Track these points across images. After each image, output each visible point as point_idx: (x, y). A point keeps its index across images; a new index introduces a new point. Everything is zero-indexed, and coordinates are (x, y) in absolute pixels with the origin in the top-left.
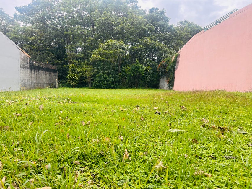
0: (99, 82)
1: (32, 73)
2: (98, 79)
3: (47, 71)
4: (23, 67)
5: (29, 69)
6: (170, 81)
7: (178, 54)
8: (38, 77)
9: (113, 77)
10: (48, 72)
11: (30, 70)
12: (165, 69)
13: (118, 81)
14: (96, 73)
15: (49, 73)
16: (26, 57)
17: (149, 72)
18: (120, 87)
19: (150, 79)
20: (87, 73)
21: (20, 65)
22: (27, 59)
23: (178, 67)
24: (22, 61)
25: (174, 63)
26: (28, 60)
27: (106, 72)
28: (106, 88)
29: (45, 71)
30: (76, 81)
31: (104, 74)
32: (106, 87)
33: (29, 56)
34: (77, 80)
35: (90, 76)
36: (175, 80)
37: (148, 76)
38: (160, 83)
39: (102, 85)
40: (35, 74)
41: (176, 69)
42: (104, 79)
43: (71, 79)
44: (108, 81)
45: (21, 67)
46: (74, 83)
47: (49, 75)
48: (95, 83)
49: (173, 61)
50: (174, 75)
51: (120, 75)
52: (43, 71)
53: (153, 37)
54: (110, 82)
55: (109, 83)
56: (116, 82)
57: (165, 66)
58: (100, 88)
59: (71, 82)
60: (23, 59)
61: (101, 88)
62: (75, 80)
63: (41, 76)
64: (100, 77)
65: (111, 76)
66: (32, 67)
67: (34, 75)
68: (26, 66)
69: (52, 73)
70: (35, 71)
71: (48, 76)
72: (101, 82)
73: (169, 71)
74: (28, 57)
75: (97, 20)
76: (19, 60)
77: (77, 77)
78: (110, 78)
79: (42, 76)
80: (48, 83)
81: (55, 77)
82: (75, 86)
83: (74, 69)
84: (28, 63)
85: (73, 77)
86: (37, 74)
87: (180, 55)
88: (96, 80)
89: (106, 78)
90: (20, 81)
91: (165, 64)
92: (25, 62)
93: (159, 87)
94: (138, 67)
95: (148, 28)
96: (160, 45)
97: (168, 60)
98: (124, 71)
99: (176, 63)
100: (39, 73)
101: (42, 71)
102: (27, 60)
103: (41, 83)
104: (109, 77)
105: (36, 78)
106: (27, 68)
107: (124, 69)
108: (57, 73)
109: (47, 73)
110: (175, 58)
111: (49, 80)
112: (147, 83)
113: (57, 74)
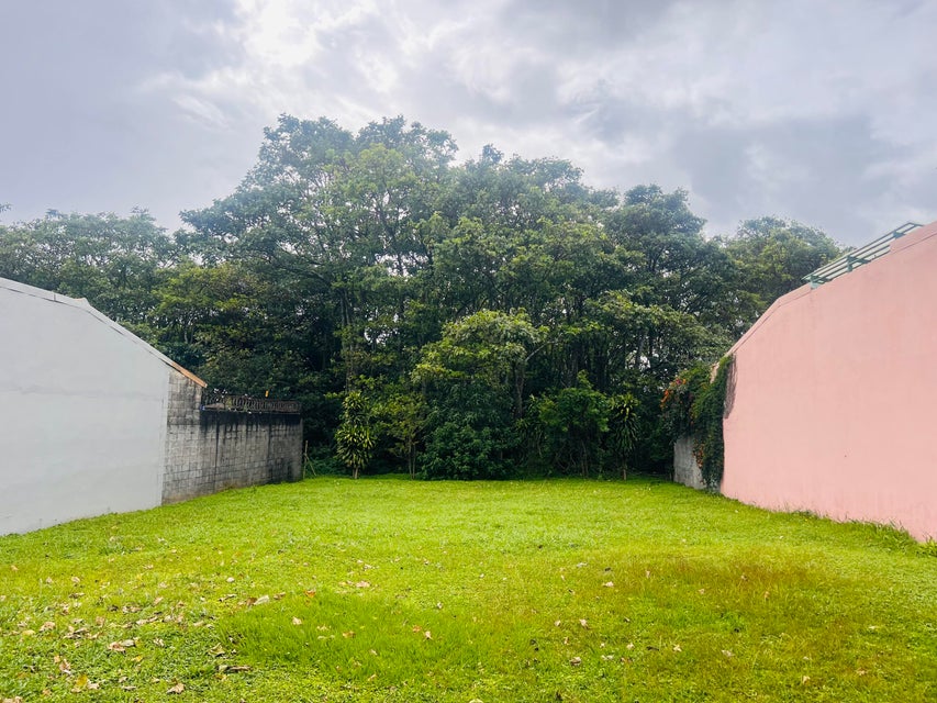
0: (444, 454)
1: (209, 438)
2: (439, 445)
3: (263, 424)
4: (177, 421)
5: (198, 427)
6: (709, 459)
7: (729, 357)
8: (227, 448)
9: (495, 436)
10: (267, 428)
11: (201, 429)
12: (687, 411)
13: (514, 448)
14: (435, 419)
15: (270, 431)
16: (190, 387)
17: (630, 416)
18: (521, 472)
19: (634, 441)
20: (403, 424)
21: (169, 417)
22: (195, 393)
23: (732, 407)
24: (175, 402)
25: (717, 389)
26: (198, 397)
27: (469, 416)
28: (470, 477)
29: (254, 426)
30: (363, 454)
31: (460, 425)
32: (467, 472)
33: (202, 383)
34: (366, 449)
35: (413, 435)
36: (726, 454)
37: (626, 431)
38: (676, 459)
39: (453, 467)
40: (217, 438)
41: (728, 414)
42: (460, 445)
43: (346, 445)
44: (474, 452)
45: (169, 424)
46: (355, 459)
47: (271, 437)
48: (431, 459)
49: (715, 383)
50: (722, 435)
51: (523, 427)
52: (247, 425)
53: (641, 290)
54: (482, 455)
55: (478, 458)
56: (507, 454)
57: (686, 398)
58: (446, 479)
59: (347, 458)
60: (180, 397)
61: (452, 479)
62: (361, 448)
63: (239, 444)
64: (447, 438)
65: (486, 431)
66: (210, 419)
67: (214, 446)
68: (188, 417)
69: (282, 429)
70: (218, 431)
71: (264, 442)
72: (453, 456)
73: (701, 419)
74: (196, 385)
75: (438, 247)
76: (166, 402)
77: (367, 438)
78: (483, 441)
79: (243, 443)
80: (262, 464)
81: (290, 441)
82: (361, 469)
83: (357, 410)
84: (197, 405)
85: (354, 437)
86: (224, 440)
87: (738, 362)
88: (433, 449)
89: (469, 440)
90: (162, 471)
91: (687, 393)
92: (187, 403)
93: (673, 471)
94: (584, 402)
95: (621, 259)
96: (668, 315)
97: (697, 377)
98: (536, 414)
99: (724, 392)
100: (234, 436)
101: (244, 428)
102: (194, 397)
103: (238, 468)
104: (479, 436)
105: (220, 454)
106: (192, 423)
107: (534, 404)
108: (301, 426)
109: (263, 432)
110: (719, 371)
111: (269, 453)
112: (624, 457)
113: (299, 429)
